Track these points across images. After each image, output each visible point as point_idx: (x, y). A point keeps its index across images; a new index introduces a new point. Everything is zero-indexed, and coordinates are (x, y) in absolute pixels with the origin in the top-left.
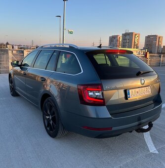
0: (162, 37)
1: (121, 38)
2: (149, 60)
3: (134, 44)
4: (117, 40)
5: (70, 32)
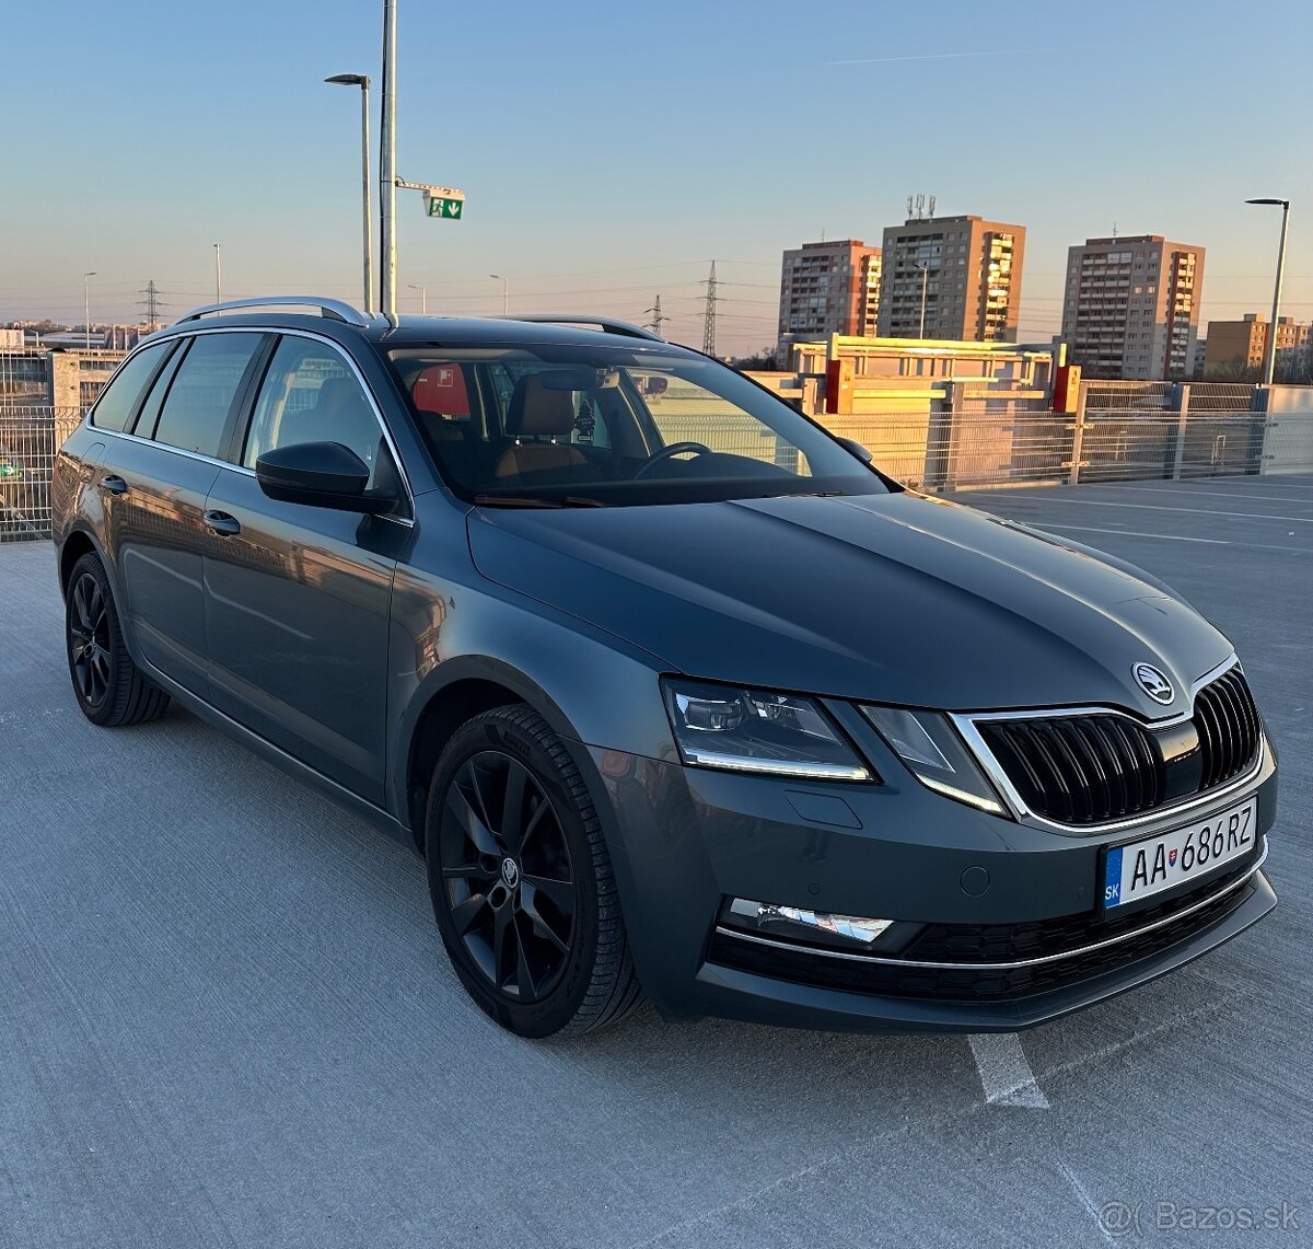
0: (1199, 253)
1: (875, 262)
2: (1081, 426)
3: (982, 311)
4: (847, 284)
5: (442, 202)
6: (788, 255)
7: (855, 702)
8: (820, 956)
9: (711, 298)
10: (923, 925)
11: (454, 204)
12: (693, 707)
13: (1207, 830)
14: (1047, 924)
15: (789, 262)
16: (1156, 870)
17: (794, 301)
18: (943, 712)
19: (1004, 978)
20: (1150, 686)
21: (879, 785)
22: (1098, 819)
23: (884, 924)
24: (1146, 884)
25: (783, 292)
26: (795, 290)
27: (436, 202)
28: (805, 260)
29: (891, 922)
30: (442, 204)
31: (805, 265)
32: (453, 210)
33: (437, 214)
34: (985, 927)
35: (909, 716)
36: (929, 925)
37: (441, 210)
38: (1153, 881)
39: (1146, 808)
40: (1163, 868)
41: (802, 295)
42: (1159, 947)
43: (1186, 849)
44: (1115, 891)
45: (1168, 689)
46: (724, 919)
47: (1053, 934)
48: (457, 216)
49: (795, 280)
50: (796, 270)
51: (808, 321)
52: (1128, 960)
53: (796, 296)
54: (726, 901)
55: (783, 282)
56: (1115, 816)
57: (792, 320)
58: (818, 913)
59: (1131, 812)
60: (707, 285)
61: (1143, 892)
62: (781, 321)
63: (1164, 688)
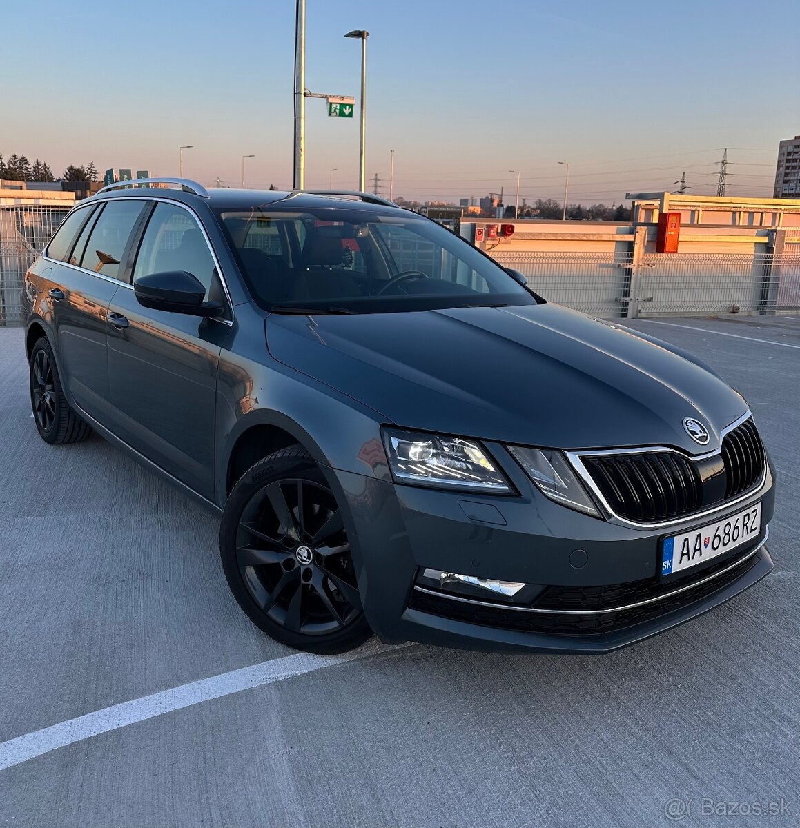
5: (338, 106)
6: (783, 144)
7: (504, 444)
8: (479, 606)
9: (723, 173)
10: (545, 587)
11: (347, 107)
12: (401, 445)
13: (729, 524)
14: (625, 586)
15: (784, 149)
16: (695, 550)
17: (786, 175)
18: (560, 450)
19: (597, 619)
20: (694, 433)
21: (518, 497)
22: (658, 519)
23: (521, 585)
24: (689, 559)
25: (778, 169)
26: (787, 168)
27: (334, 106)
28: (796, 147)
29: (525, 584)
30: (338, 107)
31: (796, 150)
32: (347, 111)
33: (335, 114)
34: (586, 588)
35: (539, 452)
36: (549, 587)
37: (338, 111)
38: (693, 557)
39: (690, 511)
40: (700, 549)
41: (792, 171)
42: (697, 597)
43: (715, 537)
44: (668, 564)
45: (705, 434)
46: (418, 580)
47: (628, 592)
48: (350, 115)
49: (788, 161)
50: (789, 154)
51: (796, 189)
52: (677, 606)
53: (787, 171)
54: (421, 569)
55: (779, 162)
56: (670, 517)
57: (784, 188)
58: (480, 578)
59: (680, 514)
60: (720, 165)
61: (687, 564)
62: (775, 188)
63: (703, 434)
